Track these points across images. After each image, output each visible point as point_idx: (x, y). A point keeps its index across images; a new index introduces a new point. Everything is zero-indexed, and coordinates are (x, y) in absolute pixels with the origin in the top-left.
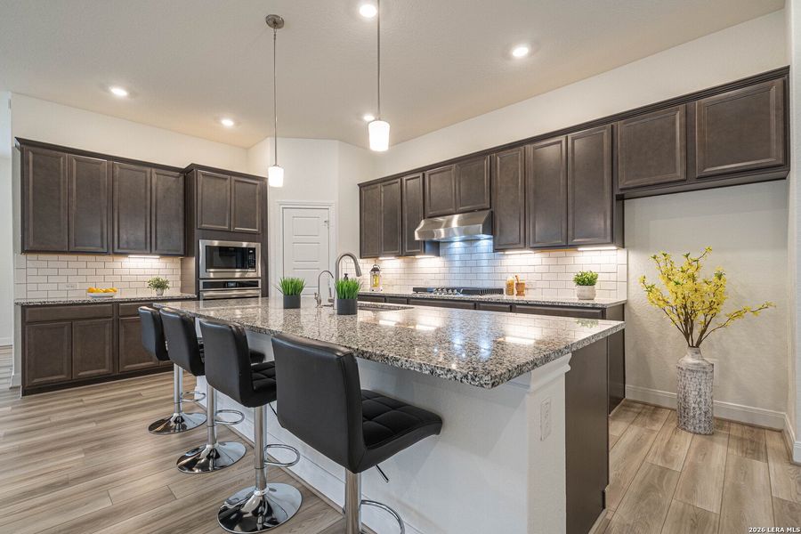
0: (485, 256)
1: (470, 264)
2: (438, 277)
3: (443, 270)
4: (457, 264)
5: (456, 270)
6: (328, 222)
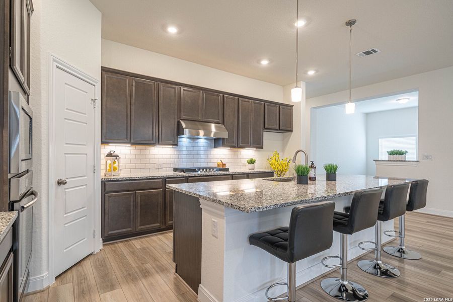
0: (202, 149)
1: (193, 153)
2: (168, 161)
3: (173, 157)
4: (185, 152)
5: (184, 157)
6: (94, 101)
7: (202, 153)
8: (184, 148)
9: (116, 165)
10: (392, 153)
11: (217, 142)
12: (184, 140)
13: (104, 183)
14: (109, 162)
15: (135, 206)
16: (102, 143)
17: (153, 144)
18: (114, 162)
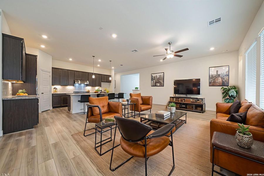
5: (77, 89)
6: (50, 76)
7: (82, 88)
8: (77, 87)
9: (56, 91)
10: (136, 88)
11: (87, 85)
12: (77, 85)
13: (53, 94)
14: (54, 90)
15: (61, 100)
16: (52, 85)
17: (67, 86)
18: (56, 90)
